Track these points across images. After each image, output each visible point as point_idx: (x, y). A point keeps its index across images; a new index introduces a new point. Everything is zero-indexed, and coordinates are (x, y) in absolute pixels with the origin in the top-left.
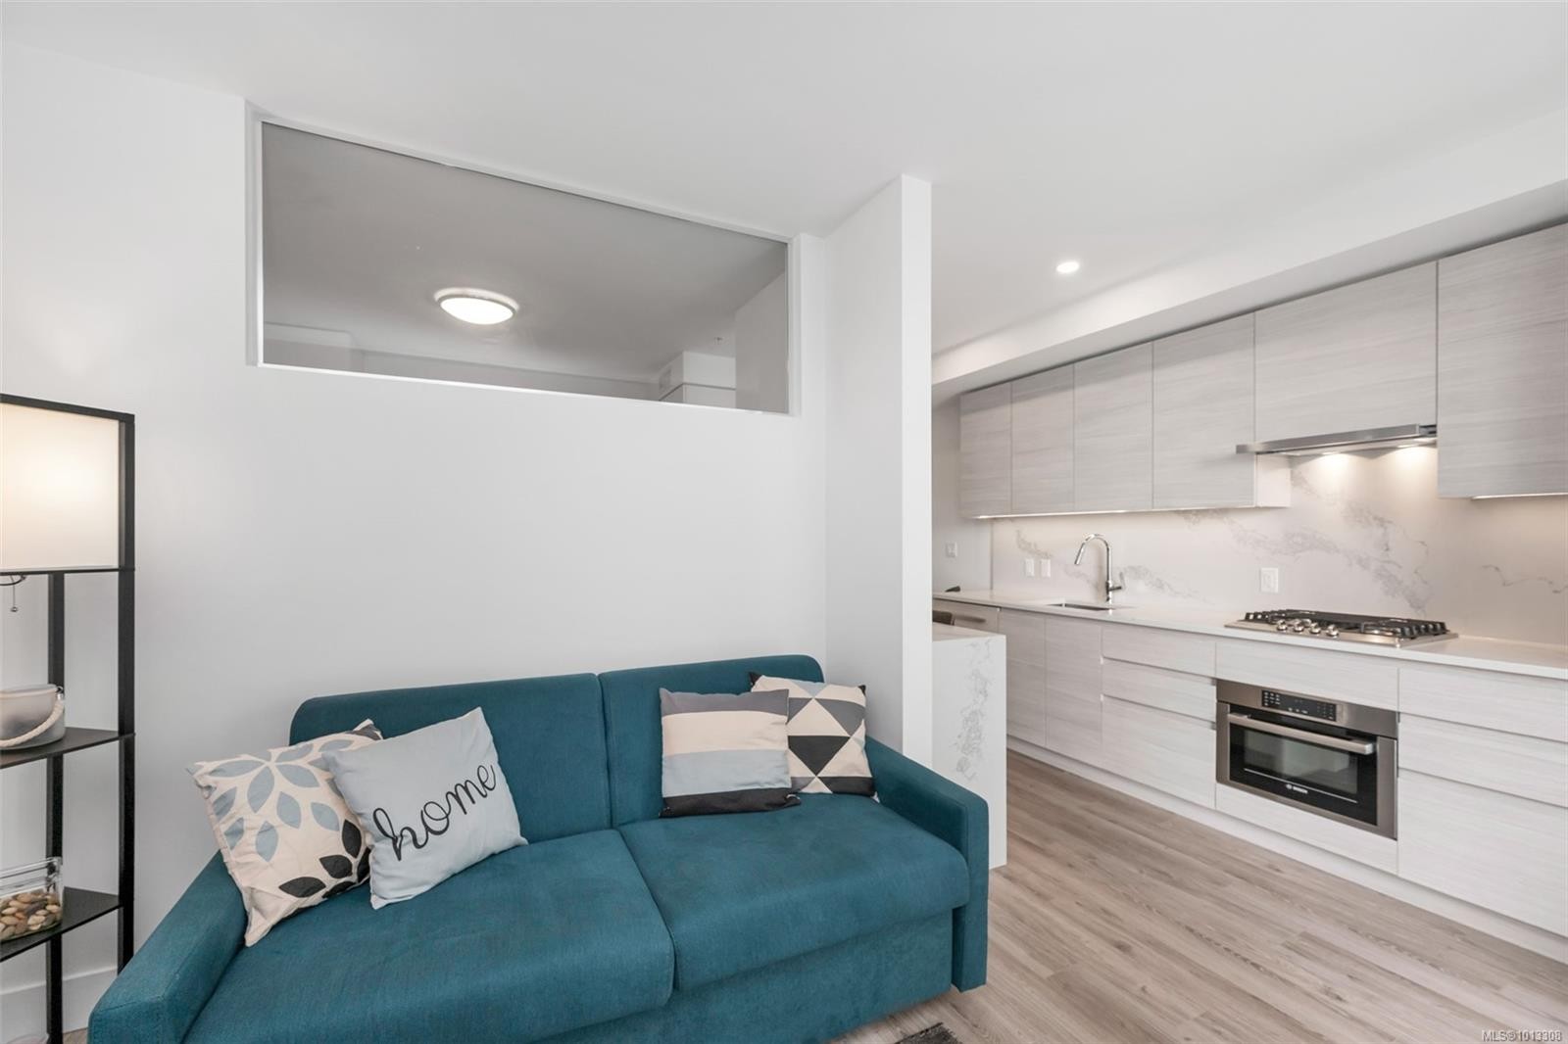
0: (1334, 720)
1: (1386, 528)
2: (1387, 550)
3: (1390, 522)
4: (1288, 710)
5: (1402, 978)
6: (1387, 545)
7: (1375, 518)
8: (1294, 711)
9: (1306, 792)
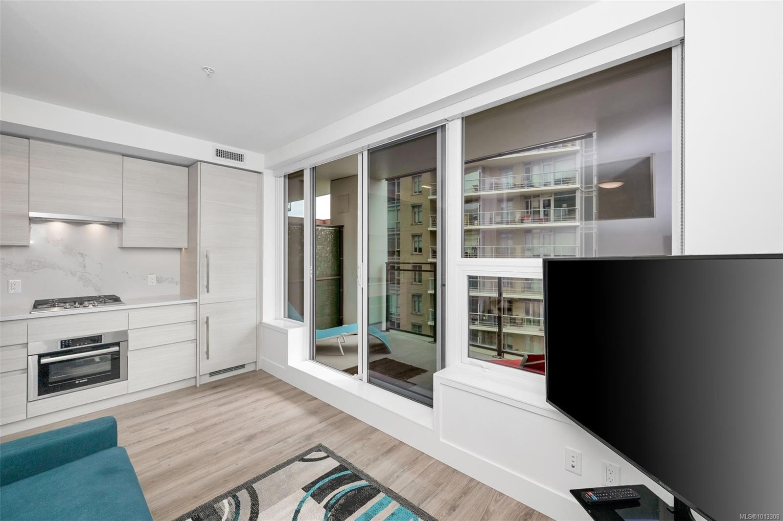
0: (101, 342)
1: (84, 258)
2: (85, 267)
3: (86, 255)
4: (77, 346)
5: (165, 415)
6: (85, 265)
7: (79, 253)
8: (80, 345)
9: (86, 380)
